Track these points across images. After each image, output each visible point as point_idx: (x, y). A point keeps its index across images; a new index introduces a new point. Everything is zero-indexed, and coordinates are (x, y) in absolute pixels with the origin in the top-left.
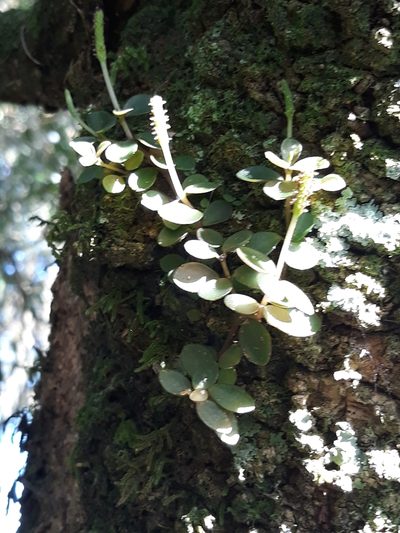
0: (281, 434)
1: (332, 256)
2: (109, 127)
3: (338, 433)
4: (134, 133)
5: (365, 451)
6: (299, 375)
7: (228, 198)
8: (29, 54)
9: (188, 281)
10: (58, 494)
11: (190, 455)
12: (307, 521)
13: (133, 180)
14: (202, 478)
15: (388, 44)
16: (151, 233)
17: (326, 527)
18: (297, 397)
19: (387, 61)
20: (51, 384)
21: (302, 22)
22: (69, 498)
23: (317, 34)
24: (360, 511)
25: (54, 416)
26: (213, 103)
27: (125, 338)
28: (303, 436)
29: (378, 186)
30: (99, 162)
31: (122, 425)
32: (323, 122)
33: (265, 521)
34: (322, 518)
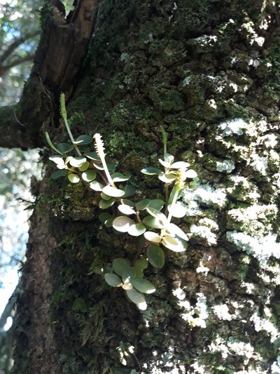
0: (166, 301)
1: (192, 210)
2: (70, 150)
3: (198, 299)
4: (82, 153)
5: (211, 306)
6: (175, 271)
7: (133, 184)
8: (18, 121)
9: (120, 226)
10: (39, 333)
11: (116, 315)
12: (181, 344)
13: (84, 176)
14: (125, 326)
15: (215, 107)
16: (94, 203)
17: (191, 345)
18: (176, 282)
19: (213, 115)
20: (31, 279)
21: (169, 98)
22: (46, 336)
23: (176, 103)
24: (208, 336)
25: (34, 294)
26: (123, 138)
27: (79, 257)
28: (181, 302)
29: (210, 175)
30: (66, 167)
31: (77, 300)
32: (181, 145)
33: (159, 346)
34: (189, 341)
